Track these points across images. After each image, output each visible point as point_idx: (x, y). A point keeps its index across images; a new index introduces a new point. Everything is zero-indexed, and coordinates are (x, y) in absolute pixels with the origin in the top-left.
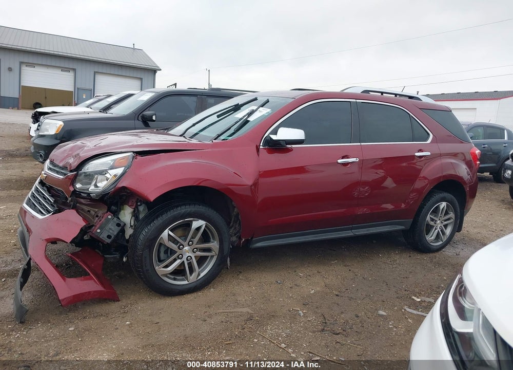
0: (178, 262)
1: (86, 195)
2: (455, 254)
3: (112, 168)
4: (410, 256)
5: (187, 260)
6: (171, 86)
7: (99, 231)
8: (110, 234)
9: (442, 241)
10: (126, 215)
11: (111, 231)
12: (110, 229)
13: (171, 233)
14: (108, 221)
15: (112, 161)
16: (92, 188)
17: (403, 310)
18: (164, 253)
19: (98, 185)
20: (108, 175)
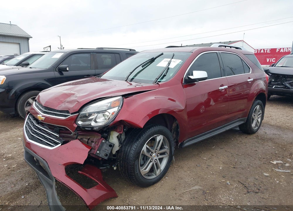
0: (151, 164)
1: (90, 129)
2: (264, 133)
3: (110, 108)
4: (246, 138)
5: (155, 162)
6: (47, 47)
7: (98, 152)
8: (106, 153)
9: (257, 126)
10: (114, 138)
11: (106, 151)
12: (105, 149)
13: (148, 147)
14: (102, 144)
15: (108, 103)
16: (93, 124)
17: (274, 171)
18: (143, 160)
19: (97, 120)
20: (107, 113)
